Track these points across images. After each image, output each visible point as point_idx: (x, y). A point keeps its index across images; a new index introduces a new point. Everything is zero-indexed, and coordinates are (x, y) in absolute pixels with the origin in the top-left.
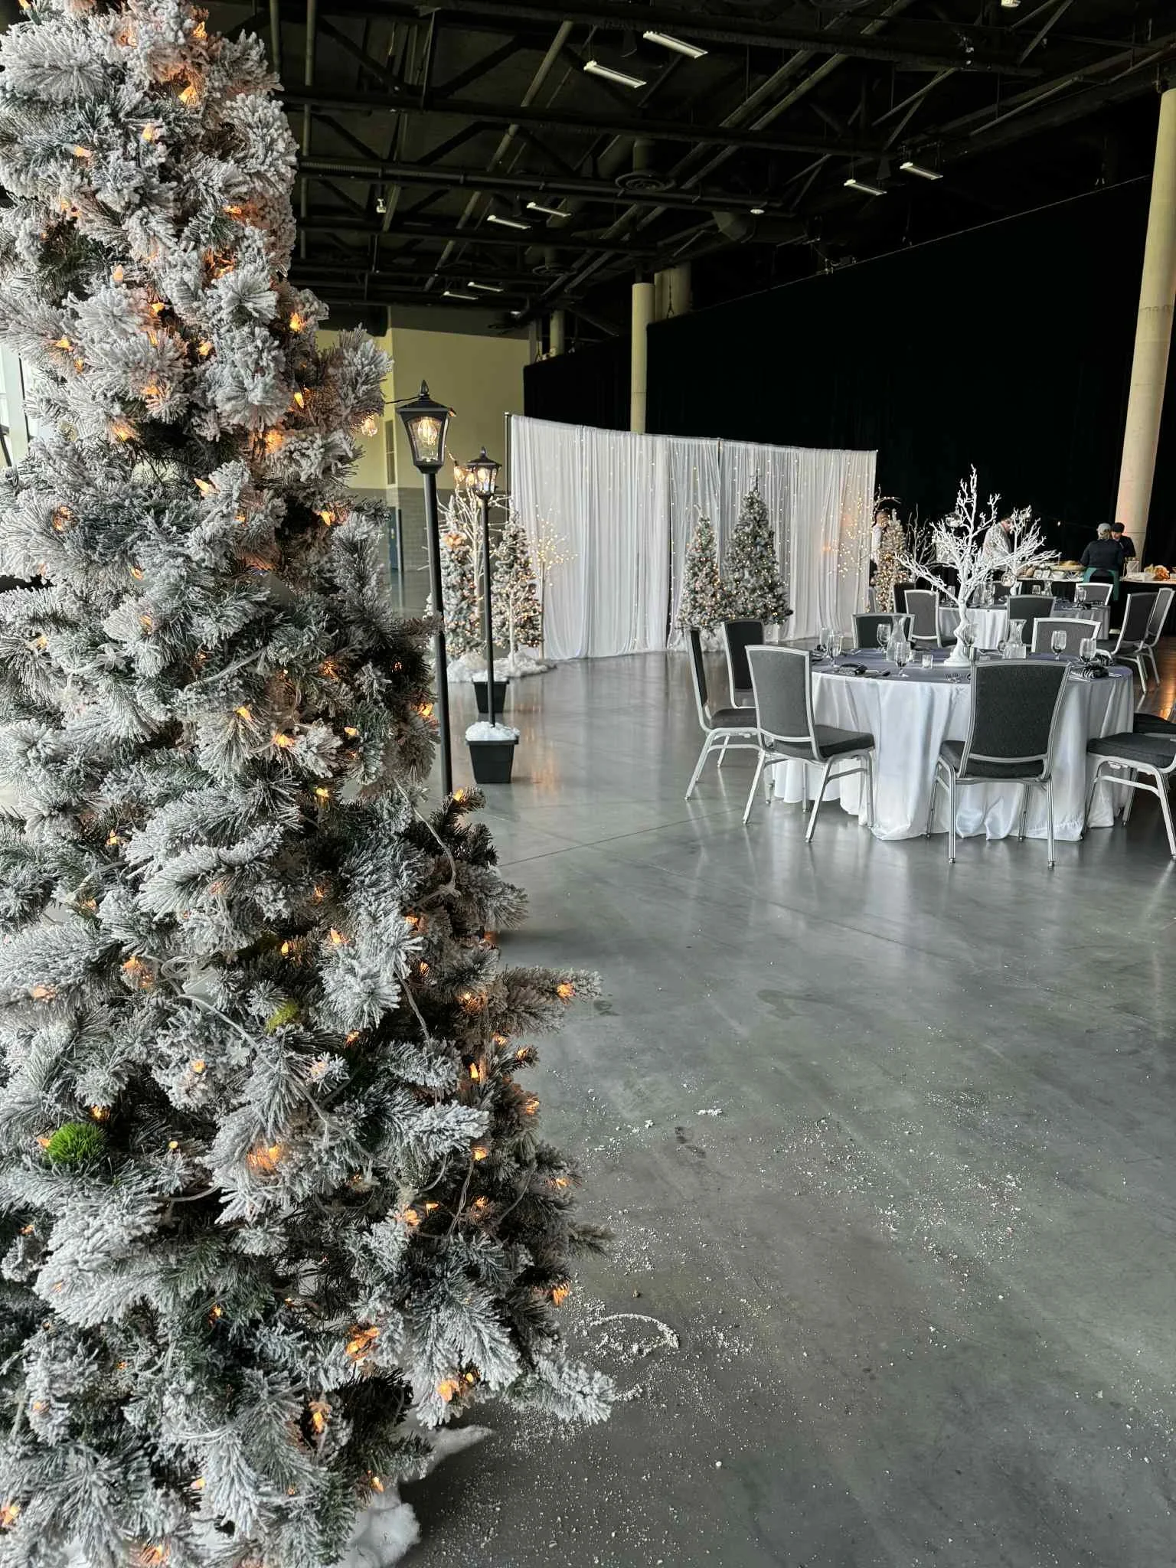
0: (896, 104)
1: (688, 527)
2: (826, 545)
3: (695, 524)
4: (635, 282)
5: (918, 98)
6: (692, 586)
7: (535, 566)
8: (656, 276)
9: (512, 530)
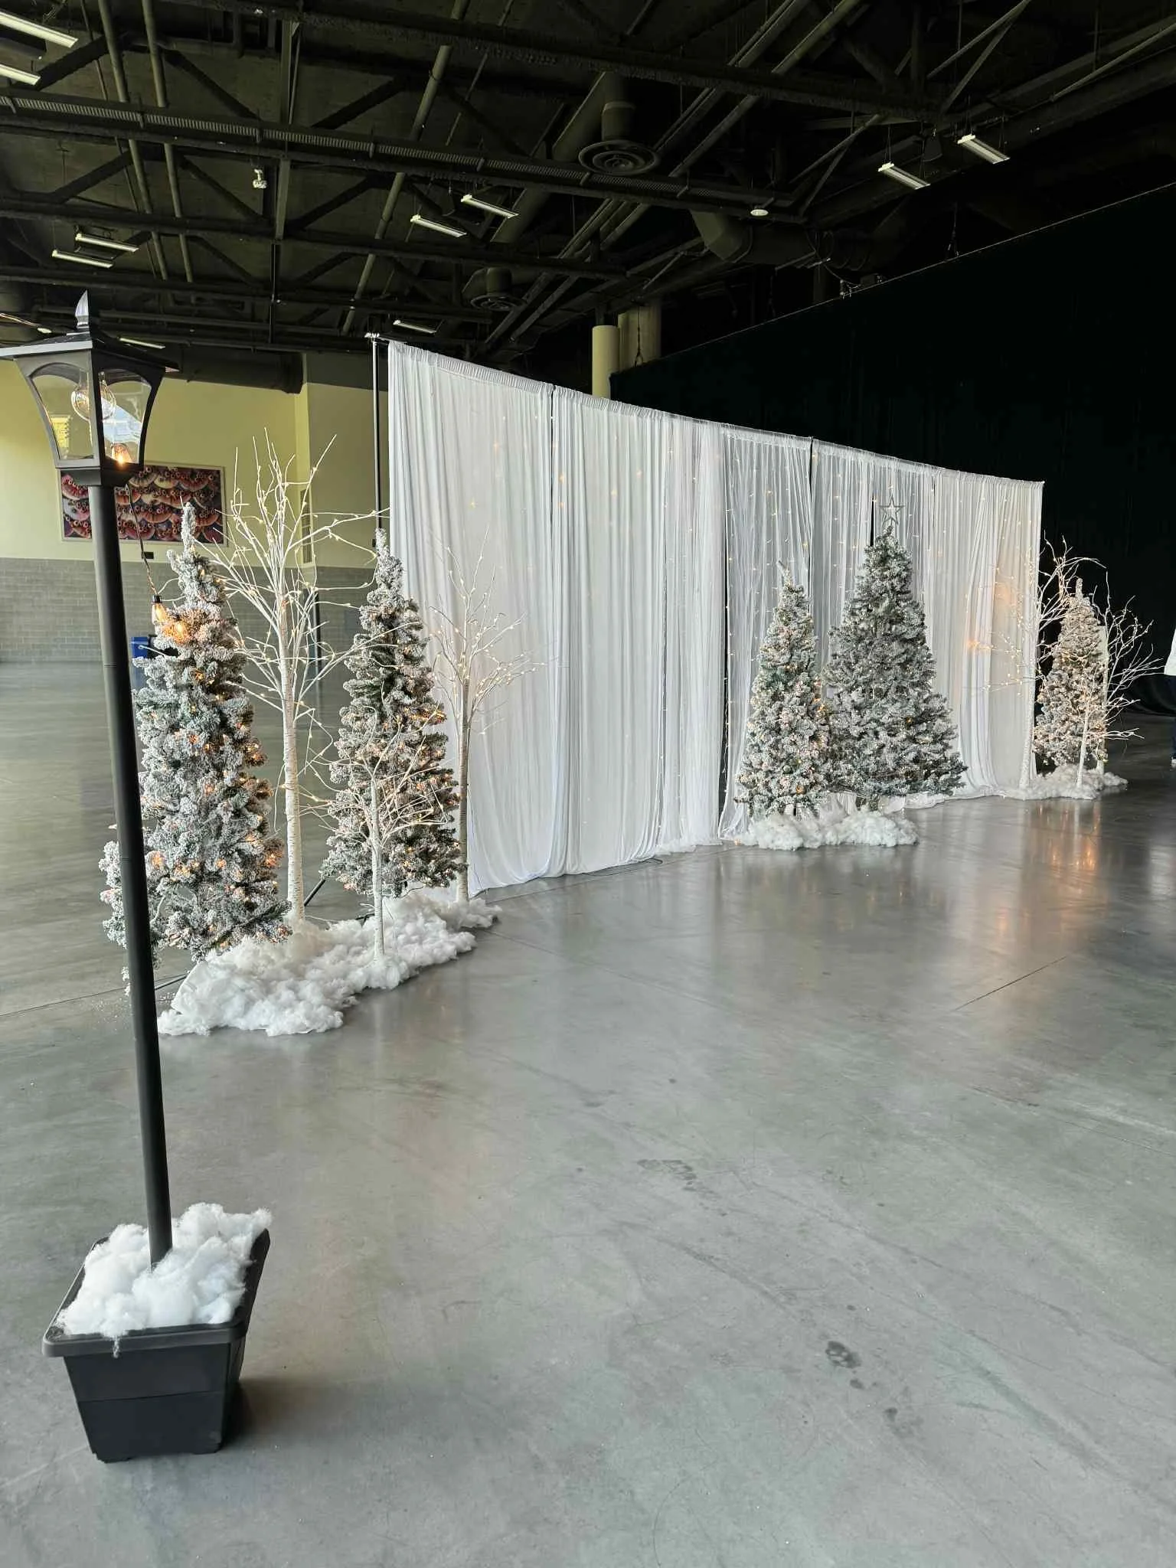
0: (964, 43)
1: (758, 607)
2: (971, 638)
3: (772, 600)
4: (595, 325)
5: (995, 33)
6: (771, 719)
7: (445, 691)
8: (621, 318)
9: (385, 602)
